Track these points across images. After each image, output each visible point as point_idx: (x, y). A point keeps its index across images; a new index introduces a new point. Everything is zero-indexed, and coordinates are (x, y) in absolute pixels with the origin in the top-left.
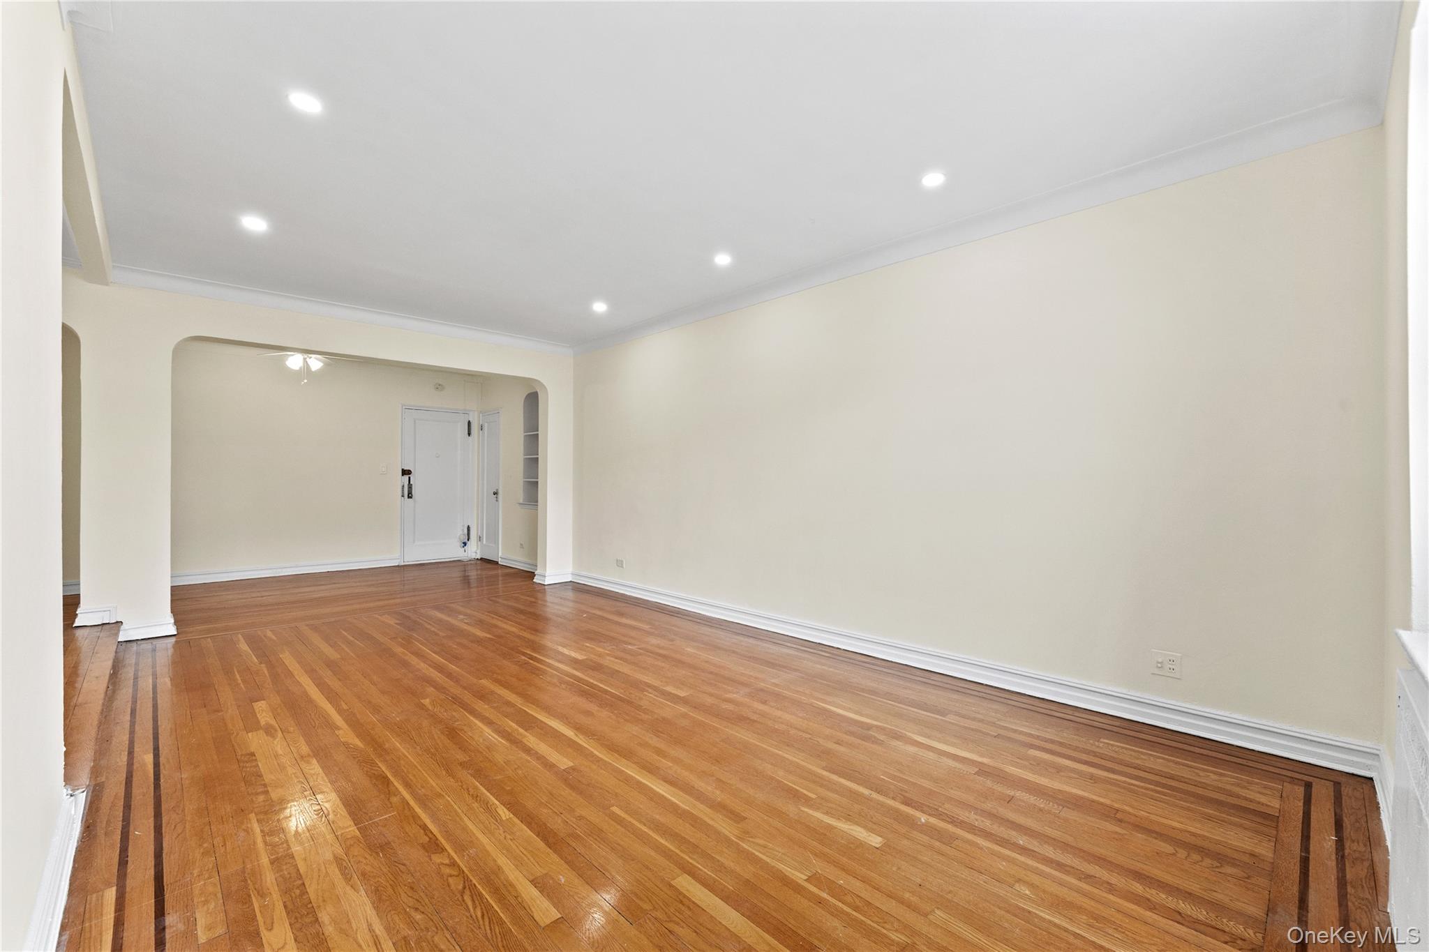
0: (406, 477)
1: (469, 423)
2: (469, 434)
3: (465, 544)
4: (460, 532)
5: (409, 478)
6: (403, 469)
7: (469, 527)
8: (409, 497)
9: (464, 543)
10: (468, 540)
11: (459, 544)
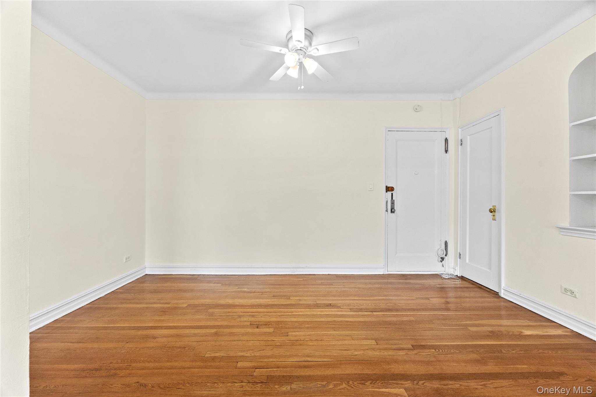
0: (389, 193)
1: (446, 140)
2: (446, 151)
3: (443, 259)
4: (439, 247)
5: (392, 194)
6: (386, 187)
7: (446, 243)
8: (392, 212)
9: (441, 258)
10: (446, 255)
11: (437, 259)
